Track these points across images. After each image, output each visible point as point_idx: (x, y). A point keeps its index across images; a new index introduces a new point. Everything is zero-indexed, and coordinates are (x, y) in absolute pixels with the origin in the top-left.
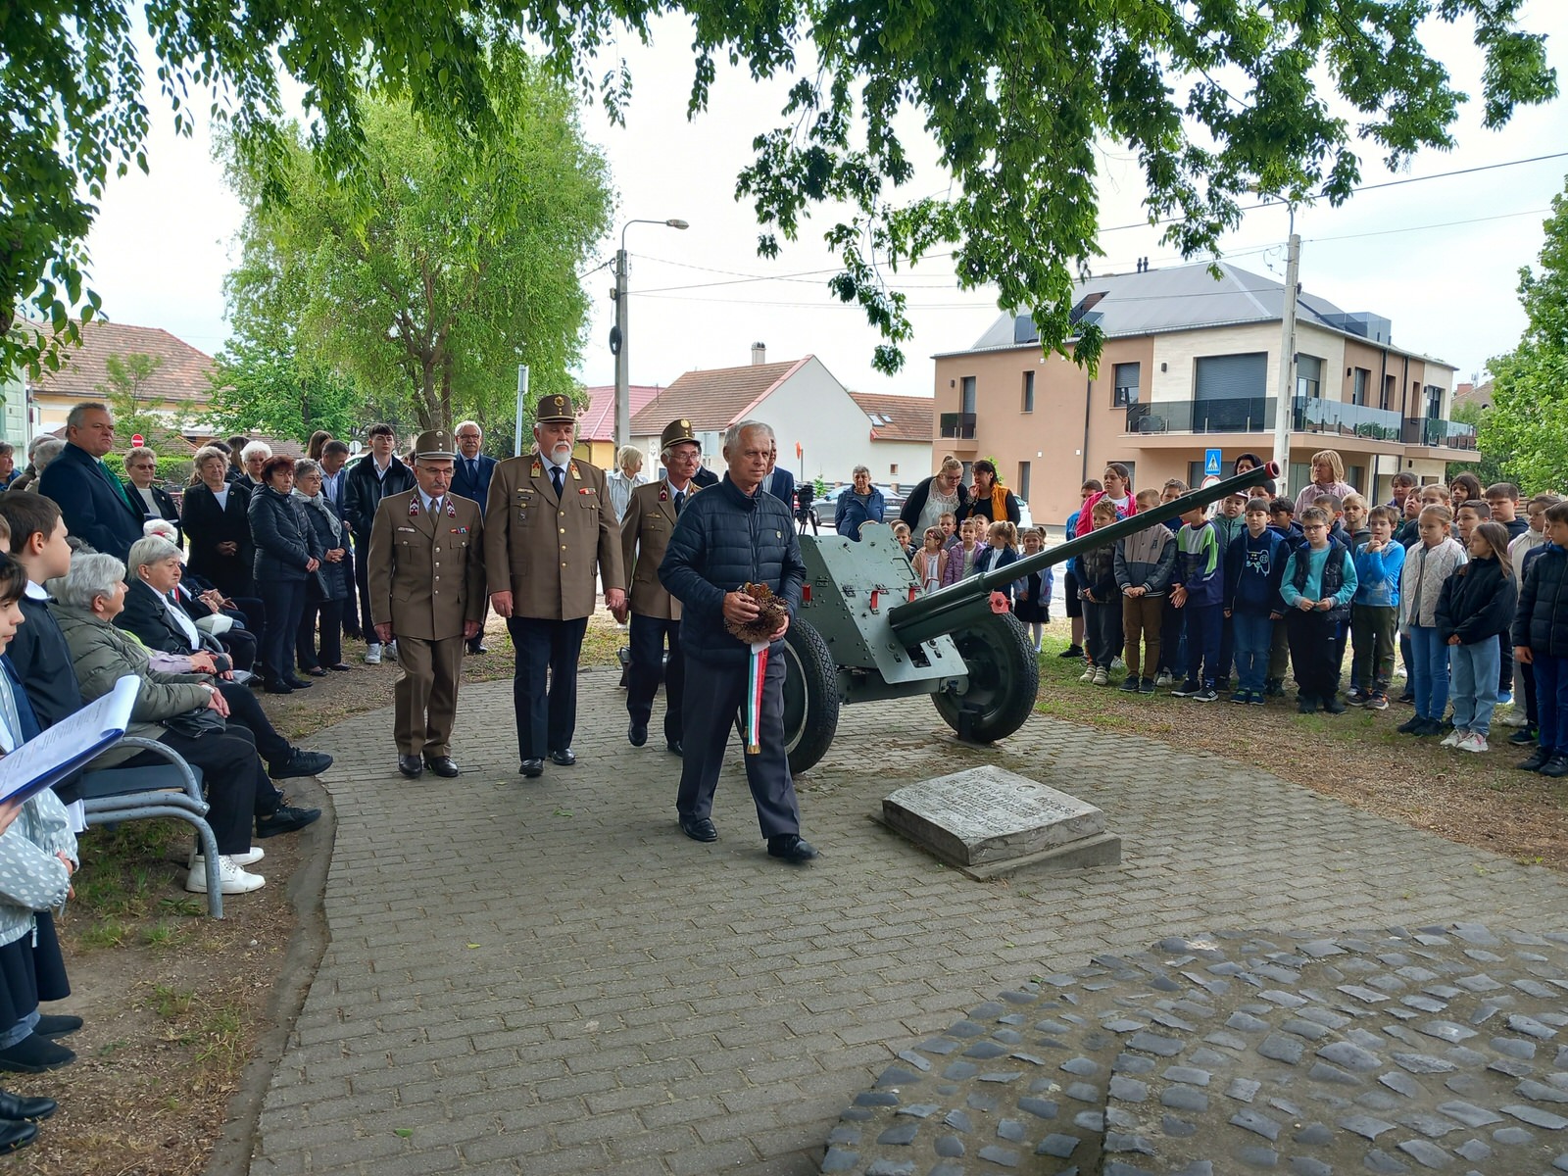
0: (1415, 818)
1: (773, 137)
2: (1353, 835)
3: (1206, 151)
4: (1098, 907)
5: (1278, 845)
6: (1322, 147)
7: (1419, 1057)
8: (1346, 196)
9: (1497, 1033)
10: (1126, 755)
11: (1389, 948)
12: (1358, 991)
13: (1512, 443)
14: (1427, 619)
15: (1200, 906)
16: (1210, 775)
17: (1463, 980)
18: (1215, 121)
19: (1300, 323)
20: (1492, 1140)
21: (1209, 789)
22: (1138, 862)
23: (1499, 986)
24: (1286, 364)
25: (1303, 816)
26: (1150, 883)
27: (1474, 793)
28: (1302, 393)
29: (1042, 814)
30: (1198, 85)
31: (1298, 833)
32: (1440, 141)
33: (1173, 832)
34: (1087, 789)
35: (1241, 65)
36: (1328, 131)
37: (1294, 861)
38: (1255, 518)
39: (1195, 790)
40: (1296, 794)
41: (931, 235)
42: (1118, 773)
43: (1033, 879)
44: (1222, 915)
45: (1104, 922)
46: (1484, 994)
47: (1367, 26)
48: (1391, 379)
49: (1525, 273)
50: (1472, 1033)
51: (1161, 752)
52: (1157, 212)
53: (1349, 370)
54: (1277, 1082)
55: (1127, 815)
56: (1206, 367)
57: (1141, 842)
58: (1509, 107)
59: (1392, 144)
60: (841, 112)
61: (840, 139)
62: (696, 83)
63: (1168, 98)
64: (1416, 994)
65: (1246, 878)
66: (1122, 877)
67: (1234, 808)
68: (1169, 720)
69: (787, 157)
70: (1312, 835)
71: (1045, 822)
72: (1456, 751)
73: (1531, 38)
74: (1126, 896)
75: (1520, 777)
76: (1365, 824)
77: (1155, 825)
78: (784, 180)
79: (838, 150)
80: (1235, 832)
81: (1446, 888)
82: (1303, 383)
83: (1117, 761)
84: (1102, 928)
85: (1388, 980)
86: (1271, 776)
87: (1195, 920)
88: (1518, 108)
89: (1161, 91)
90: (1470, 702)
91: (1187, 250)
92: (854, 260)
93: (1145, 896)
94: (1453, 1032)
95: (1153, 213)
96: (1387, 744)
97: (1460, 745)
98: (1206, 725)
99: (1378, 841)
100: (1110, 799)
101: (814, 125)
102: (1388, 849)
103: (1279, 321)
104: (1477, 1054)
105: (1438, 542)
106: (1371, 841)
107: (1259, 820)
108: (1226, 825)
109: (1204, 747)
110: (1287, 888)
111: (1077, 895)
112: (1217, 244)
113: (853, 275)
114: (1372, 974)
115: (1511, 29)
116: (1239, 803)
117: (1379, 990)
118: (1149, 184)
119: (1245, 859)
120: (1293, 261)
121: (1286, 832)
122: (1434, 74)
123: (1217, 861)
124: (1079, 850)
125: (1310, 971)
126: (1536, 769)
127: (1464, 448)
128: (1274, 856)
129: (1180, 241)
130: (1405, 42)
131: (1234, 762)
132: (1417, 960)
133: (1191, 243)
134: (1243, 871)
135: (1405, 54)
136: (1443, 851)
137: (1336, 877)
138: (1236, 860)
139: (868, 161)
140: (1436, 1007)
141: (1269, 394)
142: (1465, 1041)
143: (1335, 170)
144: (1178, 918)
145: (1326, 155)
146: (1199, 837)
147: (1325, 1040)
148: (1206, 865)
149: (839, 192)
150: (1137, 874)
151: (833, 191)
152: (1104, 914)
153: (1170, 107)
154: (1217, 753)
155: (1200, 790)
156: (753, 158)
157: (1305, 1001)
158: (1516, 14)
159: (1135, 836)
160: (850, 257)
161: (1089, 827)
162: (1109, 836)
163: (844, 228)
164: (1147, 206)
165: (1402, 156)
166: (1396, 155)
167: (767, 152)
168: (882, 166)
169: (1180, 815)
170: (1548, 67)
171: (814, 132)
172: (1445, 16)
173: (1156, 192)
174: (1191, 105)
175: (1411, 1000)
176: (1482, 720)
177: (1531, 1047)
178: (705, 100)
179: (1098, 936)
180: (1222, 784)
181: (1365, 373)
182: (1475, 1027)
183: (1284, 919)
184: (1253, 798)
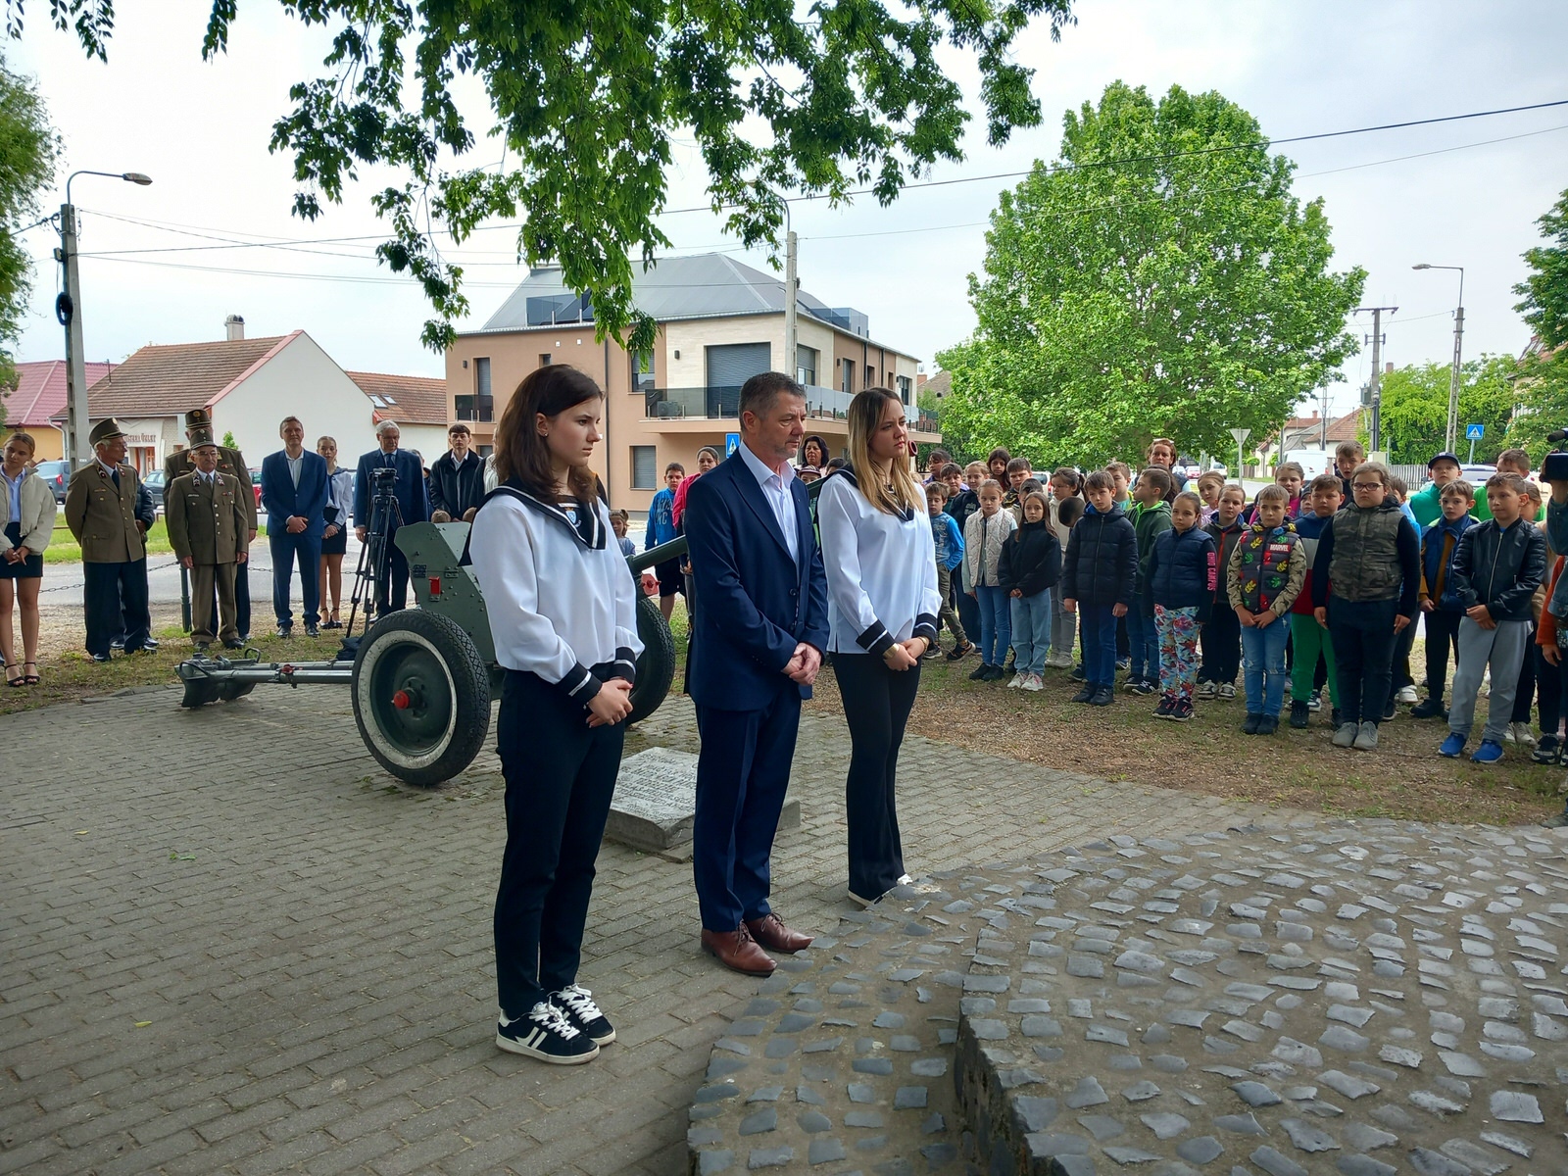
1: (315, 88)
3: (752, 144)
6: (873, 151)
7: (1186, 953)
8: (893, 197)
9: (1226, 921)
11: (1105, 866)
12: (1107, 906)
13: (969, 427)
14: (992, 579)
17: (1177, 882)
18: (775, 117)
20: (1278, 1009)
23: (1204, 882)
25: (929, 761)
30: (758, 80)
31: (933, 777)
32: (954, 154)
35: (800, 66)
36: (877, 136)
41: (483, 208)
46: (1197, 891)
47: (889, 43)
48: (871, 369)
49: (972, 278)
50: (1210, 925)
52: (720, 201)
53: (838, 360)
54: (1099, 996)
56: (714, 355)
58: (1008, 128)
59: (916, 153)
60: (391, 70)
61: (392, 99)
62: (213, 17)
63: (734, 90)
64: (1150, 900)
66: (806, 837)
69: (331, 112)
70: (945, 778)
73: (1024, 71)
75: (1077, 708)
76: (981, 762)
78: (326, 136)
79: (390, 110)
81: (1067, 809)
85: (1121, 893)
88: (1015, 130)
89: (728, 82)
92: (407, 228)
94: (1196, 926)
95: (716, 202)
99: (997, 776)
101: (362, 80)
103: (781, 314)
104: (1223, 941)
106: (992, 777)
113: (405, 244)
114: (1109, 889)
115: (1007, 61)
117: (1122, 902)
118: (712, 172)
121: (923, 777)
122: (951, 93)
125: (1064, 898)
126: (1087, 701)
127: (929, 431)
128: (924, 800)
129: (741, 230)
130: (924, 61)
132: (1132, 872)
133: (752, 233)
135: (925, 70)
136: (1050, 778)
139: (422, 126)
140: (1173, 909)
142: (1208, 932)
143: (884, 173)
145: (877, 158)
147: (1113, 952)
149: (392, 156)
151: (385, 153)
153: (737, 100)
156: (291, 108)
157: (1075, 922)
158: (1009, 48)
160: (401, 223)
163: (396, 193)
164: (710, 195)
165: (923, 165)
166: (917, 164)
167: (307, 103)
168: (438, 133)
170: (1035, 98)
171: (361, 88)
172: (956, 42)
173: (718, 181)
174: (752, 98)
175: (1151, 906)
177: (1256, 928)
178: (224, 39)
181: (851, 363)
182: (1209, 919)
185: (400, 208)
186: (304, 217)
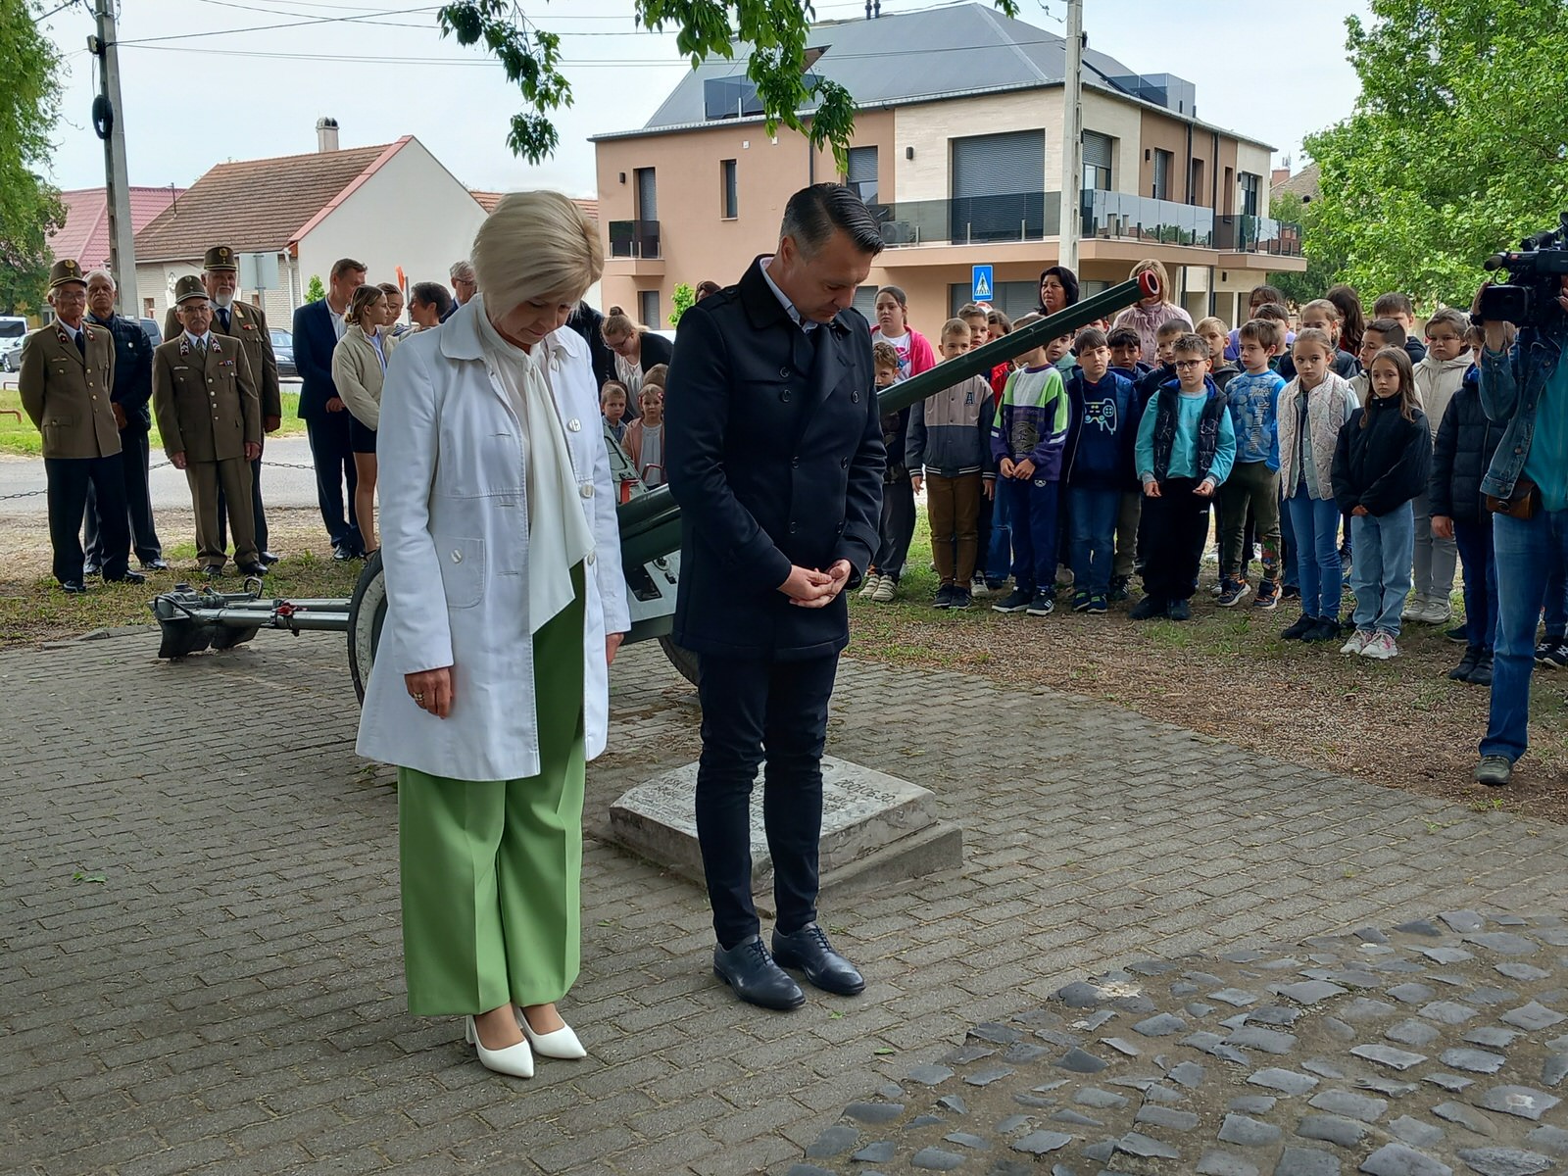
0: (1334, 761)
2: (1260, 792)
4: (944, 938)
5: (1168, 816)
10: (937, 701)
15: (1084, 919)
16: (1054, 720)
19: (1087, 88)
21: (1056, 741)
22: (986, 861)
24: (1071, 145)
25: (1188, 770)
26: (1009, 890)
27: (1395, 715)
28: (1090, 185)
29: (850, 806)
33: (1025, 809)
34: (894, 756)
37: (1196, 837)
39: (1038, 743)
40: (1172, 738)
42: (931, 729)
43: (846, 904)
44: (1117, 930)
45: (957, 960)
49: (1352, 23)
51: (982, 692)
53: (1147, 151)
55: (956, 790)
56: (963, 149)
57: (983, 828)
65: (1136, 870)
66: (968, 886)
67: (1096, 766)
68: (983, 642)
70: (1207, 797)
71: (856, 818)
72: (1361, 660)
74: (980, 915)
76: (1272, 774)
77: (996, 802)
80: (1106, 802)
81: (1395, 855)
82: (1090, 172)
83: (923, 711)
84: (957, 971)
86: (1134, 715)
87: (1084, 943)
90: (1376, 591)
93: (1007, 913)
96: (1273, 657)
97: (1364, 652)
98: (1034, 648)
99: (1293, 797)
100: (928, 769)
102: (1312, 808)
103: (1061, 85)
105: (1319, 382)
106: (1285, 798)
107: (1134, 781)
108: (1092, 791)
109: (1037, 680)
110: (1195, 880)
111: (912, 922)
116: (1100, 758)
119: (1129, 841)
120: (1075, 2)
123: (1092, 848)
124: (906, 854)
131: (1085, 698)
134: (1130, 859)
136: (1379, 803)
137: (1253, 856)
138: (1117, 844)
141: (1050, 187)
144: (1059, 942)
146: (1059, 813)
148: (1079, 856)
150: (987, 878)
152: (956, 947)
154: (1056, 687)
155: (1046, 744)
159: (972, 821)
161: (917, 819)
162: (945, 828)
169: (1026, 783)
176: (1392, 615)
179: (955, 983)
180: (1072, 732)
181: (1166, 156)
183: (1202, 926)
184: (1118, 749)
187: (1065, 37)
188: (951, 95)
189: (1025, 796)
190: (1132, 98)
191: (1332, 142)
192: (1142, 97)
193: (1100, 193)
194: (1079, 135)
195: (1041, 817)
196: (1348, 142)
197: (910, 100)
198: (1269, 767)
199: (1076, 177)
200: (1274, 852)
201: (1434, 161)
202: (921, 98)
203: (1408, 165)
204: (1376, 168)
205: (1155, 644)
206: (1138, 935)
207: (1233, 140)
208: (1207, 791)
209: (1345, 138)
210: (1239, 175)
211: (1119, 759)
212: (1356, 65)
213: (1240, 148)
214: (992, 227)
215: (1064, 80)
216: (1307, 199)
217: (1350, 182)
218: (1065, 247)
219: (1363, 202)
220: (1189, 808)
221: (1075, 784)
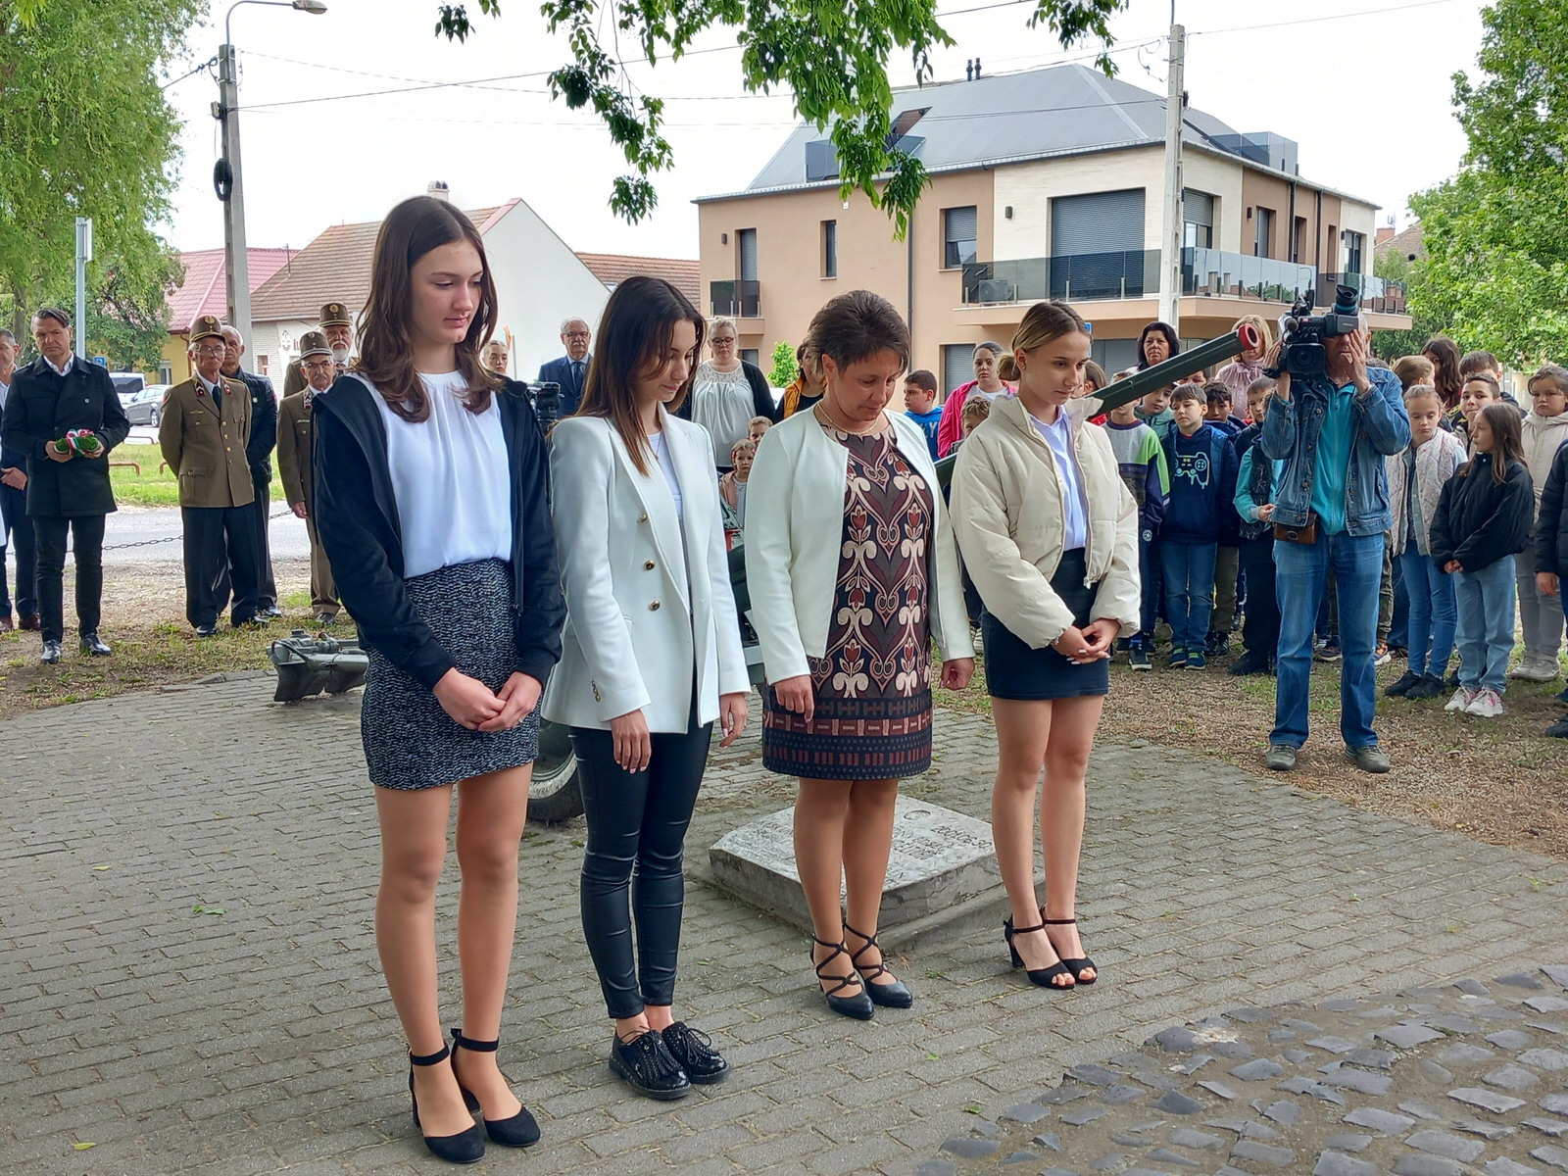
0: (1437, 817)
2: (1362, 846)
5: (1267, 868)
15: (1182, 969)
16: (1152, 773)
19: (1188, 147)
21: (1154, 794)
24: (1171, 203)
25: (1289, 825)
27: (1500, 773)
28: (1191, 243)
29: (947, 852)
31: (1290, 849)
33: (1122, 860)
37: (1296, 891)
38: (1182, 409)
39: (1136, 796)
40: (1274, 793)
43: (942, 949)
44: (1215, 980)
49: (1459, 79)
53: (1249, 210)
56: (1064, 210)
65: (1235, 922)
67: (1196, 819)
70: (1308, 852)
71: (953, 863)
76: (1374, 829)
77: (1093, 852)
80: (1205, 854)
81: (1498, 911)
82: (1191, 230)
84: (1054, 1017)
86: (1234, 769)
87: (1182, 992)
91: (1066, 36)
92: (587, 46)
98: (1132, 702)
99: (1395, 852)
102: (1414, 863)
103: (1161, 145)
106: (1387, 853)
107: (1233, 834)
108: (1190, 844)
110: (1294, 932)
112: (1107, 24)
113: (586, 69)
116: (1199, 811)
119: (1226, 894)
120: (1176, 62)
121: (1273, 850)
123: (1190, 900)
128: (1266, 885)
131: (1184, 752)
134: (1229, 911)
136: (1481, 859)
137: (1354, 910)
138: (1215, 896)
141: (1149, 245)
144: (1156, 990)
146: (1158, 865)
148: (1177, 907)
154: (1155, 741)
155: (1143, 796)
160: (580, 40)
169: (1123, 834)
176: (1496, 672)
179: (1052, 1029)
180: (1170, 785)
181: (1269, 214)
183: (1301, 978)
184: (1217, 803)
185: (577, 19)
186: (451, 36)
187: (1165, 95)
188: (1051, 154)
189: (1123, 847)
190: (1234, 156)
191: (1437, 201)
192: (1244, 155)
193: (1201, 251)
194: (1180, 194)
195: (1139, 869)
196: (1453, 199)
197: (1010, 160)
198: (1372, 823)
199: (1177, 235)
200: (1372, 907)
201: (1543, 219)
202: (1021, 158)
203: (1516, 223)
204: (1482, 226)
205: (1255, 699)
206: (1237, 986)
207: (1337, 198)
208: (1307, 845)
209: (1450, 196)
210: (1343, 234)
211: (1217, 812)
212: (1463, 121)
213: (1344, 206)
214: (1091, 285)
215: (1165, 139)
216: (1412, 258)
217: (1455, 239)
218: (1164, 304)
219: (1469, 259)
220: (1289, 862)
221: (1173, 837)
